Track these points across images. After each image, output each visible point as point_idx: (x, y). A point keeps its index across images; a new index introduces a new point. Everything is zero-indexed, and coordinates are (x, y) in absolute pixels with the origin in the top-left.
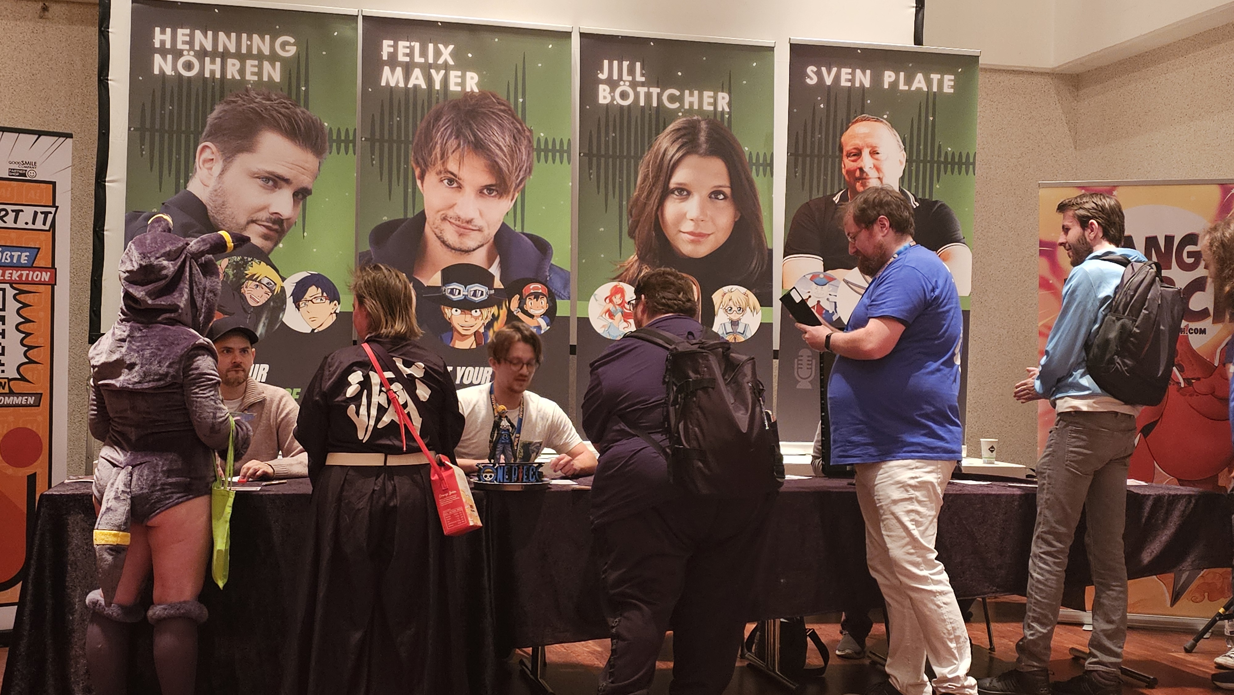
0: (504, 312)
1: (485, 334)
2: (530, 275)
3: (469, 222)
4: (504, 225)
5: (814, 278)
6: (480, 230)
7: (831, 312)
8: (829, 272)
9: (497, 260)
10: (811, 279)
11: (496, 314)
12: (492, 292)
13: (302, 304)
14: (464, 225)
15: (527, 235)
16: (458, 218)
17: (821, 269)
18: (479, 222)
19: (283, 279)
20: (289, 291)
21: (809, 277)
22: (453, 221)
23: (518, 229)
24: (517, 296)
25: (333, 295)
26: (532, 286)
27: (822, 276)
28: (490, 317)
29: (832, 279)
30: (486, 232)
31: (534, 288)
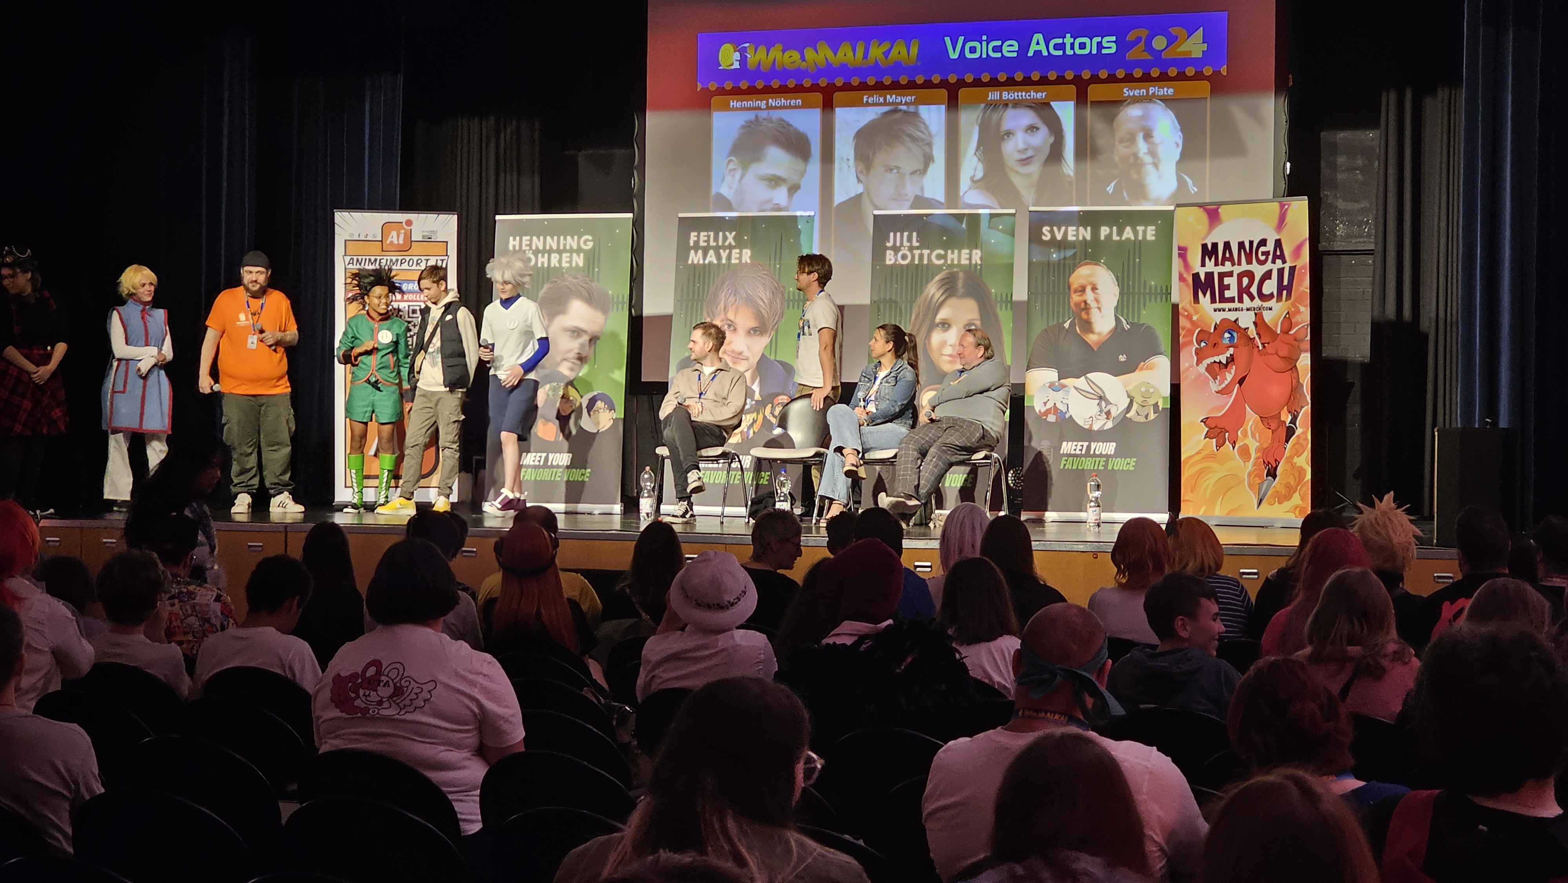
0: (761, 416)
1: (748, 432)
2: (779, 390)
3: (740, 353)
4: (763, 355)
5: (1051, 386)
6: (747, 359)
7: (1064, 411)
8: (1062, 381)
9: (758, 380)
10: (1049, 387)
11: (755, 418)
12: (754, 402)
13: (592, 413)
14: (737, 356)
15: (778, 361)
16: (733, 351)
17: (1057, 379)
18: (746, 354)
19: (582, 397)
20: (584, 406)
21: (1048, 385)
22: (729, 353)
23: (772, 358)
24: (770, 405)
25: (612, 408)
26: (780, 397)
27: (1057, 384)
28: (751, 421)
29: (1064, 386)
30: (751, 360)
31: (781, 399)
